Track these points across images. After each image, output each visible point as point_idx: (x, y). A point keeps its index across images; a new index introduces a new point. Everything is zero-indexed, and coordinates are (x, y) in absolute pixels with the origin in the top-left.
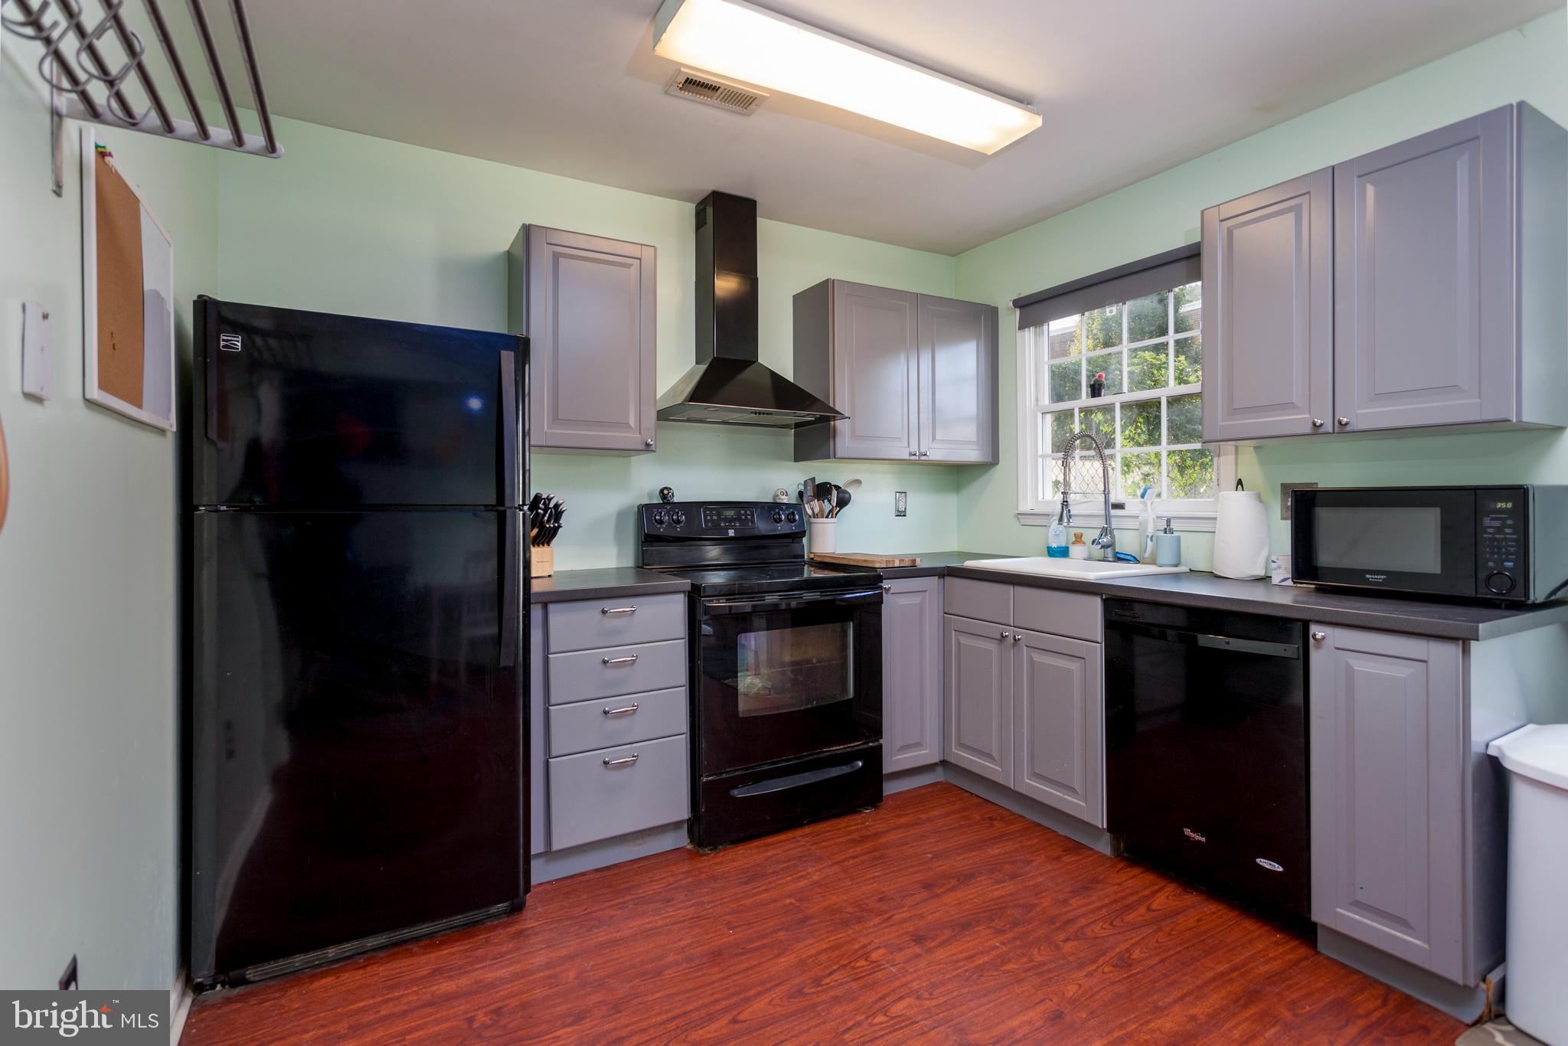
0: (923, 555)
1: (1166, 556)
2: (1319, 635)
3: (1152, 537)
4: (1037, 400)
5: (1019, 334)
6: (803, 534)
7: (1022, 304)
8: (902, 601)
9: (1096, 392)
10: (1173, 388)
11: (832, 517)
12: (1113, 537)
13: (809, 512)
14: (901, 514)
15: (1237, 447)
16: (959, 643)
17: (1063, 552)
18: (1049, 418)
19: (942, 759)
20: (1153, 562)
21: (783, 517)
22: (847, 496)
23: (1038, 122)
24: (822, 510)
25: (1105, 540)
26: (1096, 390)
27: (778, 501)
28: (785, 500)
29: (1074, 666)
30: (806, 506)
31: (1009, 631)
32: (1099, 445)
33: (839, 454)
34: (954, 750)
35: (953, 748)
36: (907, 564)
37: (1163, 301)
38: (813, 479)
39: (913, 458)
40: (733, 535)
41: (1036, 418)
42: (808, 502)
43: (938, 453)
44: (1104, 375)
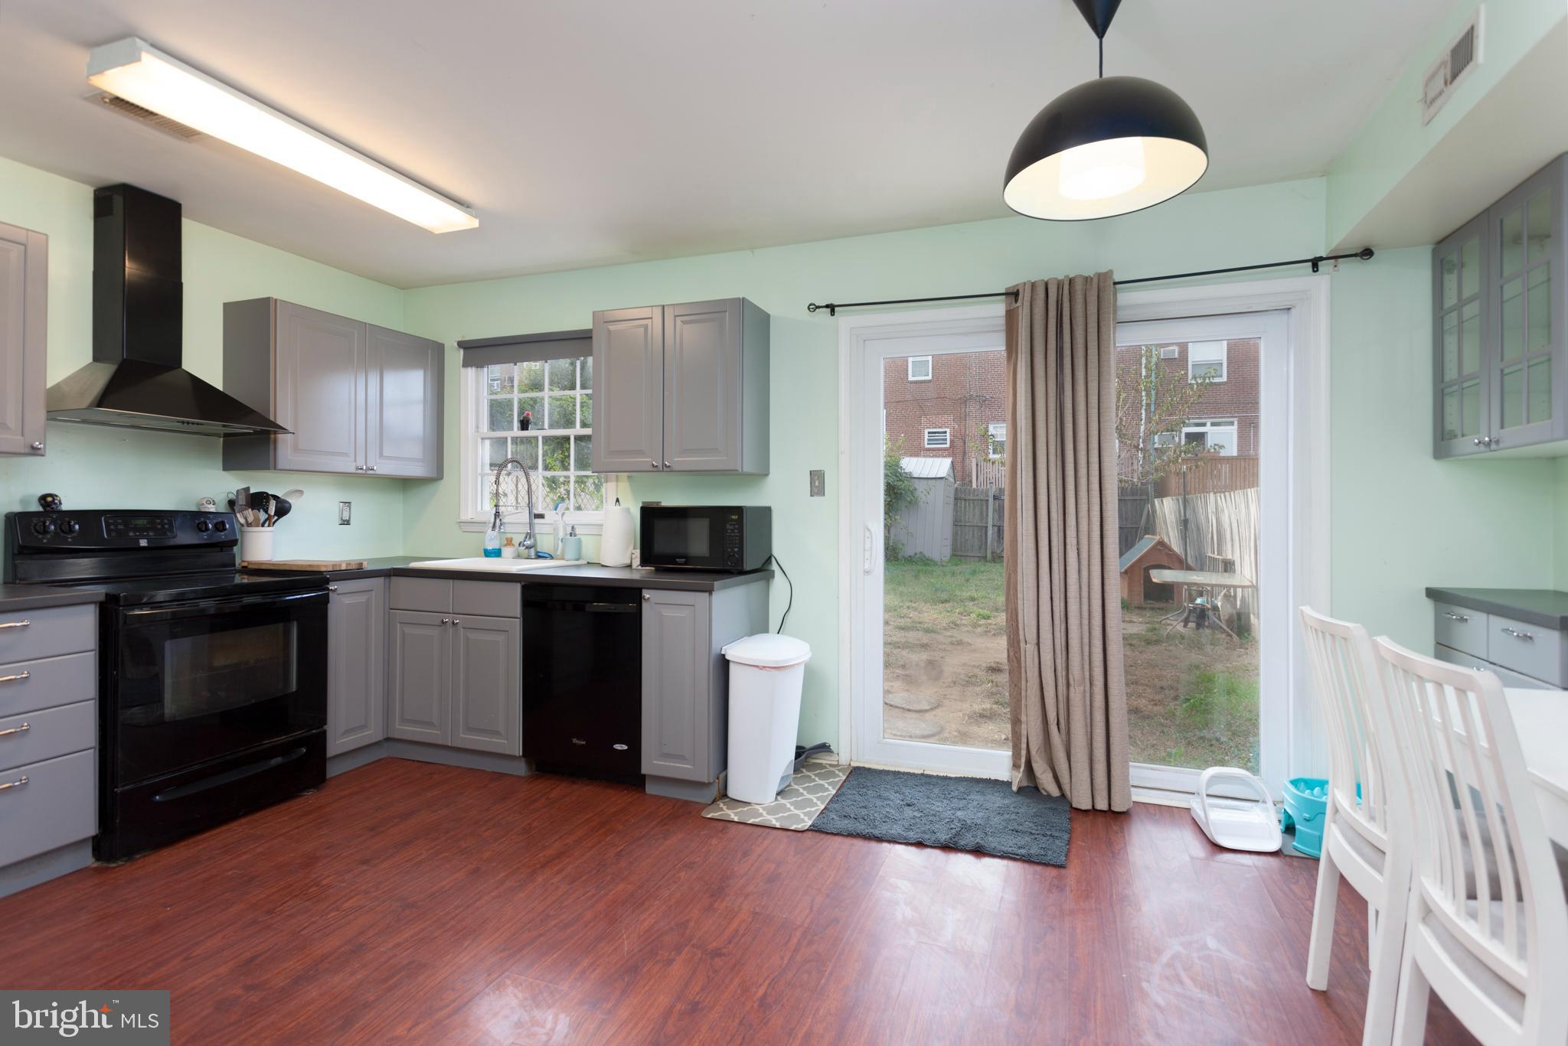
0: (370, 560)
1: (571, 553)
2: (647, 596)
3: (562, 539)
4: (477, 427)
5: (463, 370)
6: (235, 542)
7: (467, 346)
8: (347, 600)
9: (525, 426)
10: (578, 430)
11: (269, 526)
12: (535, 540)
13: (242, 521)
14: (346, 522)
15: (617, 476)
16: (403, 634)
17: (497, 553)
18: (487, 443)
19: (385, 737)
20: (563, 559)
21: (210, 526)
22: (287, 505)
23: (475, 223)
24: (257, 519)
25: (528, 542)
26: (524, 425)
27: (203, 510)
28: (212, 508)
29: (500, 638)
30: (238, 515)
31: (448, 617)
32: (526, 466)
33: (280, 465)
34: (397, 727)
35: (397, 723)
36: (354, 567)
37: (573, 364)
38: (248, 489)
39: (360, 471)
40: (146, 545)
41: (476, 442)
42: (241, 511)
43: (384, 468)
44: (530, 413)
